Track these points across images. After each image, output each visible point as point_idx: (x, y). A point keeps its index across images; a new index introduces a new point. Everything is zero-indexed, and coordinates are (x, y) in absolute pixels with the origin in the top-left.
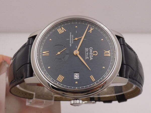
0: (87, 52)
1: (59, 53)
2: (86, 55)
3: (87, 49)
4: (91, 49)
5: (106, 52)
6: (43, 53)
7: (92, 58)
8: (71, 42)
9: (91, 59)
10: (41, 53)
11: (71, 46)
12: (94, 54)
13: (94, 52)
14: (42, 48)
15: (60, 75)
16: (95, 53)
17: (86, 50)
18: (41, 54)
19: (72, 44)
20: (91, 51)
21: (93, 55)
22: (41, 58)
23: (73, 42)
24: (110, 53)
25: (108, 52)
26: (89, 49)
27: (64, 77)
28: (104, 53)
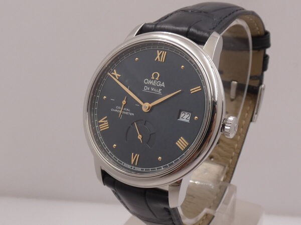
0: (150, 90)
1: (140, 137)
2: (154, 92)
3: (146, 88)
4: (146, 81)
5: (158, 57)
6: (132, 163)
7: (161, 83)
8: (127, 113)
9: (163, 85)
10: (132, 167)
11: (133, 114)
12: (157, 79)
13: (153, 78)
14: (123, 164)
15: (177, 143)
16: (156, 76)
17: (147, 90)
18: (134, 168)
19: (130, 112)
20: (150, 82)
21: (157, 81)
22: (139, 169)
23: (128, 110)
24: (161, 52)
25: (159, 54)
26: (147, 85)
27: (181, 138)
28: (159, 60)
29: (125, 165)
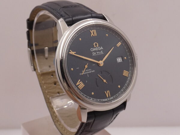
1: (105, 81)
2: (99, 54)
3: (94, 54)
4: (92, 50)
5: (92, 34)
6: (108, 97)
7: (101, 48)
8: (90, 72)
9: (102, 48)
10: (108, 99)
11: (94, 71)
12: (97, 46)
13: (95, 46)
15: (123, 75)
17: (95, 54)
18: (109, 99)
19: (92, 70)
20: (94, 49)
21: (98, 47)
22: (112, 98)
23: (90, 70)
24: (92, 30)
25: (92, 32)
26: (93, 52)
27: (124, 71)
28: (94, 35)
29: (104, 100)
